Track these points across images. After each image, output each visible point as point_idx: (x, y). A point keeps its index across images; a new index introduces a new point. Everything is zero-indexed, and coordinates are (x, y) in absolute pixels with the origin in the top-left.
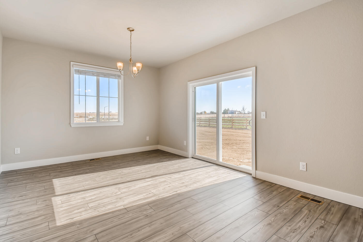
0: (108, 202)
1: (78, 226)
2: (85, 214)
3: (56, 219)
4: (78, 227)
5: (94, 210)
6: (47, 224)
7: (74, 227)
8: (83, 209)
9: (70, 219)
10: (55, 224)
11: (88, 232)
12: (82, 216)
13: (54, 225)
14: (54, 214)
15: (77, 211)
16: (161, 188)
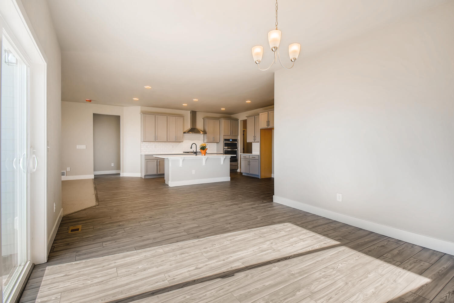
16: (217, 247)
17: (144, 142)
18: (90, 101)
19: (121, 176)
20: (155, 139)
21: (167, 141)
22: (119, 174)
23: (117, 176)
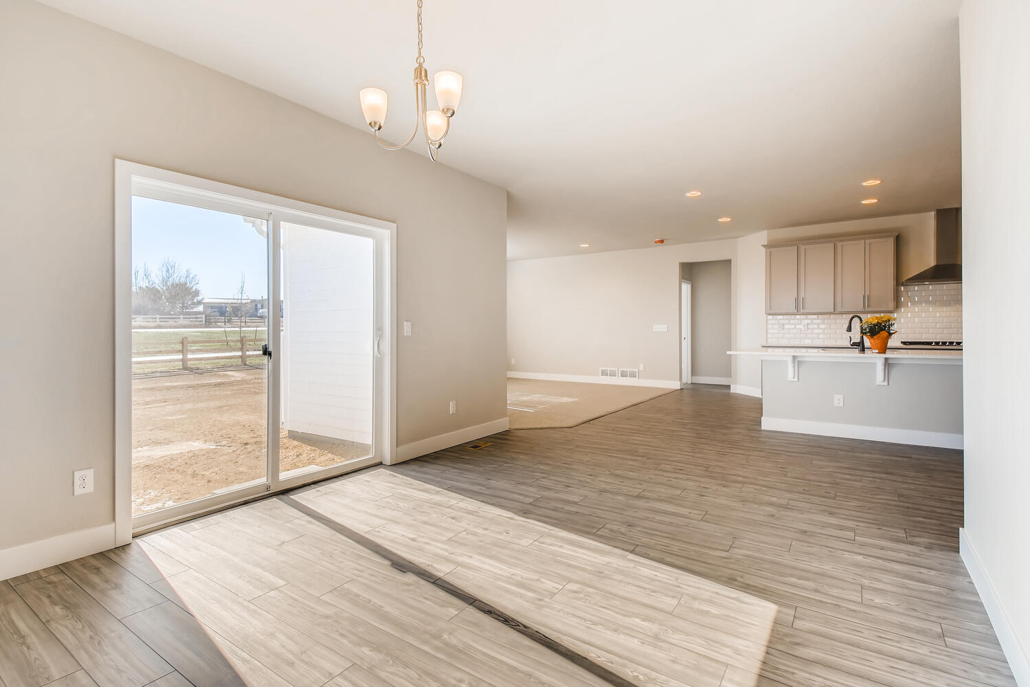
0: (628, 584)
1: (739, 579)
2: (708, 591)
3: (772, 624)
4: (742, 577)
5: (679, 587)
6: (799, 624)
7: (747, 582)
8: (696, 605)
9: (742, 602)
10: (779, 612)
11: (732, 561)
12: (715, 590)
13: (785, 610)
14: (770, 642)
15: (714, 610)
18: (662, 241)
19: (732, 390)
20: (797, 308)
21: (835, 312)
22: (728, 387)
23: (725, 391)
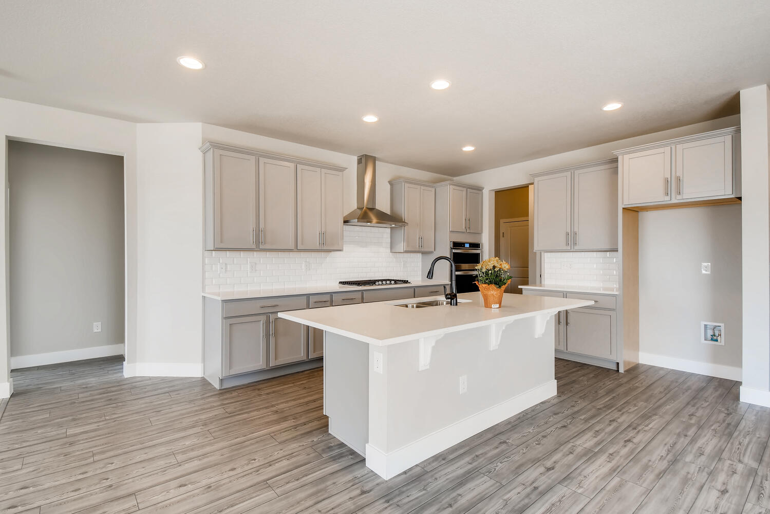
17: (214, 252)
21: (296, 249)
